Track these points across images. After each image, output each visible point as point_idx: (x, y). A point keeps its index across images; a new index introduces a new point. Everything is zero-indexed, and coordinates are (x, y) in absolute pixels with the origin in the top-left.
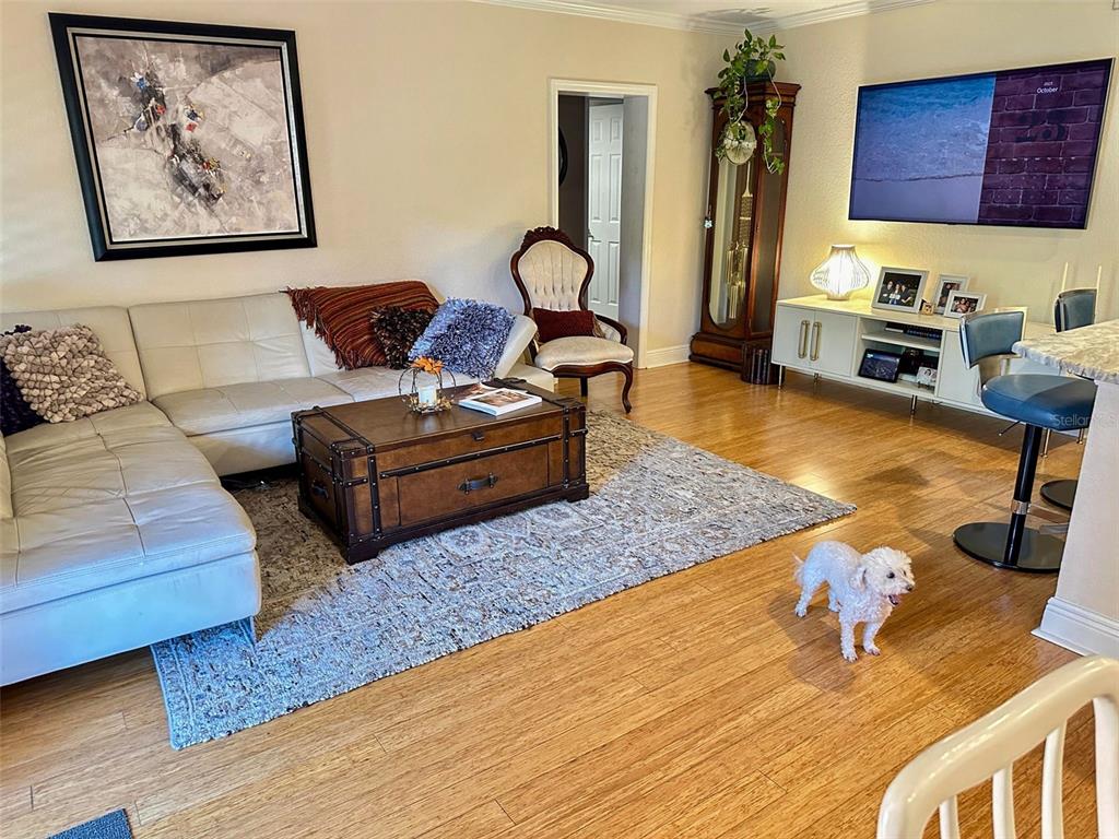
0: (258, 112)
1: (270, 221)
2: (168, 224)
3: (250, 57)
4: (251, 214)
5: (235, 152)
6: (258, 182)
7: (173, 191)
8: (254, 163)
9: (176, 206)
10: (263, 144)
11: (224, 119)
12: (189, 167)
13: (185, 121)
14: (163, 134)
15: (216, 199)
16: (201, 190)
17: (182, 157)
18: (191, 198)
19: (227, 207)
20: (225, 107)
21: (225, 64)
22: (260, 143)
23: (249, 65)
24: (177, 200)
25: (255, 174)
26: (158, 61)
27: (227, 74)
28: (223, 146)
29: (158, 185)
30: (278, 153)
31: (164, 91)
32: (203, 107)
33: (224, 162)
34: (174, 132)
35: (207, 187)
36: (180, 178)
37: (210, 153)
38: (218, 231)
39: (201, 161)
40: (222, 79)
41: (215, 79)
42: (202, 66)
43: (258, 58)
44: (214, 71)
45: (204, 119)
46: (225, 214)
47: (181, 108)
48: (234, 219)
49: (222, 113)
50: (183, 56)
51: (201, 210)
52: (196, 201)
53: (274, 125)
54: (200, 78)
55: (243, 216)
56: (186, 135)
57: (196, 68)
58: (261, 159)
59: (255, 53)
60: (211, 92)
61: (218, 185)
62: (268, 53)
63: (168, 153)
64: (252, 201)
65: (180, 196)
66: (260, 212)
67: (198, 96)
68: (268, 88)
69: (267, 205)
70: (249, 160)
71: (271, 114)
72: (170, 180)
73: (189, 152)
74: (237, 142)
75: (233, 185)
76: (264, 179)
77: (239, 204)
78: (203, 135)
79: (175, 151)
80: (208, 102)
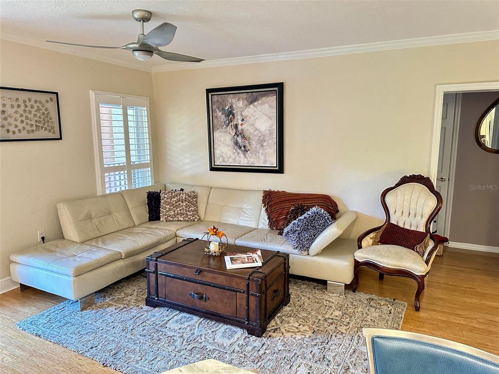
0: (265, 117)
1: (265, 161)
2: (231, 160)
3: (264, 96)
4: (259, 158)
5: (255, 134)
6: (262, 146)
7: (234, 148)
8: (261, 138)
9: (234, 153)
10: (266, 130)
11: (253, 121)
12: (239, 139)
13: (240, 122)
14: (233, 127)
15: (247, 152)
16: (243, 148)
17: (238, 136)
18: (239, 151)
19: (250, 155)
20: (254, 116)
21: (255, 100)
22: (264, 130)
23: (264, 99)
24: (235, 151)
25: (261, 142)
26: (234, 101)
27: (256, 103)
28: (252, 131)
29: (230, 145)
30: (271, 134)
31: (235, 112)
32: (246, 117)
33: (251, 137)
34: (236, 126)
35: (244, 147)
36: (236, 143)
37: (247, 134)
38: (247, 164)
39: (244, 137)
40: (254, 106)
41: (251, 106)
42: (248, 102)
43: (267, 96)
44: (251, 103)
45: (246, 122)
46: (250, 157)
47: (239, 117)
48: (252, 160)
49: (252, 118)
50: (242, 98)
51: (242, 155)
52: (240, 152)
53: (271, 122)
54: (246, 106)
55: (256, 159)
56: (240, 127)
57: (246, 102)
58: (264, 136)
59: (266, 94)
60: (250, 111)
61: (248, 147)
62: (271, 93)
63: (234, 134)
64: (259, 153)
65: (236, 150)
66: (262, 157)
67: (245, 113)
68: (270, 107)
69: (265, 155)
70: (260, 137)
71: (270, 118)
72: (233, 144)
73: (240, 134)
74: (257, 129)
75: (253, 146)
76: (265, 144)
77: (255, 154)
78: (245, 127)
79: (236, 134)
80: (248, 115)
